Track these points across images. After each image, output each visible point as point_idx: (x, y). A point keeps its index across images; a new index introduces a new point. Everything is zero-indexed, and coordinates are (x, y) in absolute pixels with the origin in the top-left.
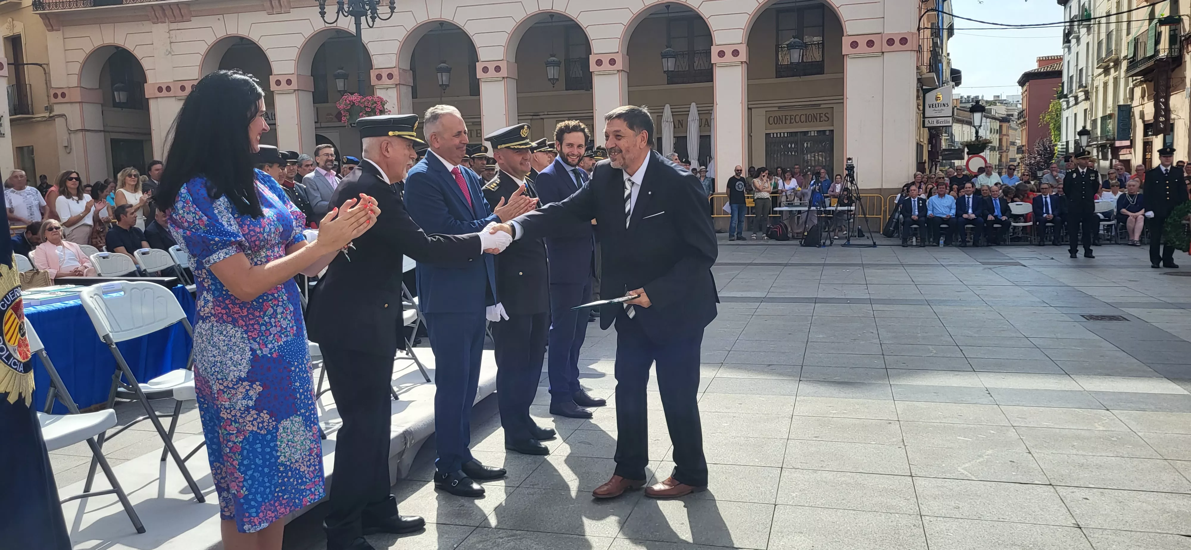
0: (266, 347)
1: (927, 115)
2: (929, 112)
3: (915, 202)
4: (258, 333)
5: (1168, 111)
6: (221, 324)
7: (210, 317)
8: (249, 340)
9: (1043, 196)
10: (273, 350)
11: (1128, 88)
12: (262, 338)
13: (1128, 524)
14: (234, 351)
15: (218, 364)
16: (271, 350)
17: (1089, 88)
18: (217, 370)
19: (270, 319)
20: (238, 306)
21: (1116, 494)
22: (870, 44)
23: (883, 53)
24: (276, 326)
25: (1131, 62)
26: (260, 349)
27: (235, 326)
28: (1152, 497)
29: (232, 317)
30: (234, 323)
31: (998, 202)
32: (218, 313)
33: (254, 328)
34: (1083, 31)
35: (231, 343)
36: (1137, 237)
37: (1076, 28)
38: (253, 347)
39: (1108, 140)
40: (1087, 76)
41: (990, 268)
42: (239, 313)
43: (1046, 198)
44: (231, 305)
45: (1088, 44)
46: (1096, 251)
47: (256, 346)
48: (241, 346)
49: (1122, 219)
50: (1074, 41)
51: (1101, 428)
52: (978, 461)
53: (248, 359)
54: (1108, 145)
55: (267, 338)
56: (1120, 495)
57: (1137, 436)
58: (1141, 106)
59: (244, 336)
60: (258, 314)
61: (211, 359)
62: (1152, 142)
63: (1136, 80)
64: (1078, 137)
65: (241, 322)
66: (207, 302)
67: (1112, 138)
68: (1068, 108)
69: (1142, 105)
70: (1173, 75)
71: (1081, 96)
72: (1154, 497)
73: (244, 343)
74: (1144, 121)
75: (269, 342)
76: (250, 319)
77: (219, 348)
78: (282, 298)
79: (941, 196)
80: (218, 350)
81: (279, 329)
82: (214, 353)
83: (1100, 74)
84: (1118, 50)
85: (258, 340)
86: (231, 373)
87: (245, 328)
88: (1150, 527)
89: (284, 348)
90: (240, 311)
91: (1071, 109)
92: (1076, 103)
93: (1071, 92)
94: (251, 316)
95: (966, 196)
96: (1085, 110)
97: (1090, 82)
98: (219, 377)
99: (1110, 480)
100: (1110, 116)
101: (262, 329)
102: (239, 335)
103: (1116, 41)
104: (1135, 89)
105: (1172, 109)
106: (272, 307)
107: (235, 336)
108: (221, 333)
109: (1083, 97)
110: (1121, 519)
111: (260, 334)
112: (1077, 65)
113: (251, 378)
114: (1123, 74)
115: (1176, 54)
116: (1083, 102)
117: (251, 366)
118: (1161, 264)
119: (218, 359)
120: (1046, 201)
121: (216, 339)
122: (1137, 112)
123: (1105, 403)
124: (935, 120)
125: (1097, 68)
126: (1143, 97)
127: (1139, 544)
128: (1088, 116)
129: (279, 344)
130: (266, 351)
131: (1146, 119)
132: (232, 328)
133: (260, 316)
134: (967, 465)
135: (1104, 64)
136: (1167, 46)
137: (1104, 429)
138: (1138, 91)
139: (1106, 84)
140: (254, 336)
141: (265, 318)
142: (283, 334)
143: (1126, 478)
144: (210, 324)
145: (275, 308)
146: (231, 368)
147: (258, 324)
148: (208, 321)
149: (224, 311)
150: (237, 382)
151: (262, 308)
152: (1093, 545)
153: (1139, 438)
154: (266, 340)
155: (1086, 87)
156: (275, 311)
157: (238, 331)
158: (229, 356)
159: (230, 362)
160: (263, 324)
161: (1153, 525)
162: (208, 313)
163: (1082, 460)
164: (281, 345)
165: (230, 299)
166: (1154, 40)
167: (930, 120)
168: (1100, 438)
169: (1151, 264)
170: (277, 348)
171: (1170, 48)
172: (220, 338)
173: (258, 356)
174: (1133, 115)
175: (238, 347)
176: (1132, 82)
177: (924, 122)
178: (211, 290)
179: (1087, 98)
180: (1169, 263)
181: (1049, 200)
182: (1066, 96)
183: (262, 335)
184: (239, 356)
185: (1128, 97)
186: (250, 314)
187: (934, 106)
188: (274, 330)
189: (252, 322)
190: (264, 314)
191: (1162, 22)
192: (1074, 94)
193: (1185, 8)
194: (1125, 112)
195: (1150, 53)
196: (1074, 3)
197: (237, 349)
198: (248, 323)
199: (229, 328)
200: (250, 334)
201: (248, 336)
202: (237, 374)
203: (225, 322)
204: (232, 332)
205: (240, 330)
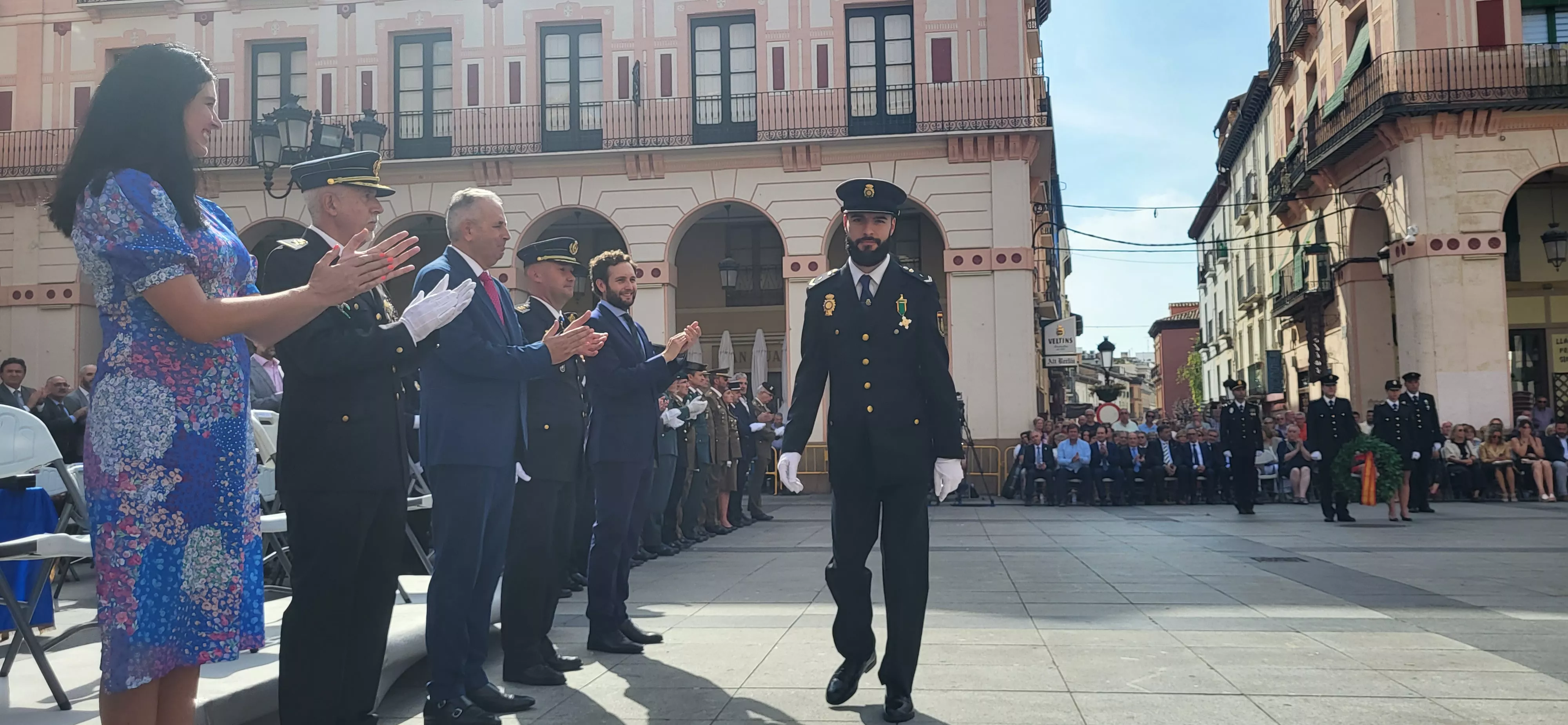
0: (198, 421)
1: (1047, 353)
2: (1050, 349)
3: (1038, 451)
4: (191, 399)
5: (1324, 354)
6: (140, 378)
7: (124, 368)
8: (176, 406)
9: (1192, 444)
10: (205, 427)
11: (1276, 331)
12: (195, 407)
14: (154, 418)
15: (129, 435)
16: (202, 426)
17: (1232, 334)
18: (124, 442)
19: (210, 382)
21: (1323, 700)
22: (977, 260)
23: (993, 271)
24: (215, 394)
25: (1277, 299)
26: (190, 423)
27: (159, 383)
28: (1366, 704)
29: (158, 371)
30: (160, 380)
31: (1136, 451)
34: (1220, 268)
35: (151, 407)
36: (1302, 494)
37: (1211, 266)
38: (181, 417)
39: (1258, 394)
40: (1228, 320)
41: (1136, 523)
43: (1194, 446)
44: (158, 354)
45: (1226, 283)
46: (1256, 509)
47: (184, 417)
48: (164, 414)
49: (1284, 470)
50: (1210, 281)
51: (1294, 647)
52: (1150, 677)
53: (170, 433)
54: (1259, 401)
56: (1329, 701)
57: (1336, 652)
58: (1293, 352)
59: (172, 399)
60: (194, 372)
61: (117, 426)
62: (1308, 394)
63: (1285, 320)
65: (169, 379)
66: (121, 347)
67: (1263, 392)
68: (1209, 359)
69: (1294, 349)
70: (1326, 312)
71: (1223, 344)
72: (1368, 702)
73: (169, 410)
74: (1297, 369)
75: (203, 414)
76: (184, 378)
77: (132, 412)
78: (231, 358)
79: (1073, 442)
80: (131, 416)
82: (124, 418)
83: (1243, 318)
84: (1261, 288)
85: (189, 408)
86: (145, 451)
87: (174, 389)
91: (1211, 361)
92: (1218, 353)
93: (1211, 340)
94: (184, 373)
95: (1099, 443)
96: (1229, 361)
97: (1232, 326)
98: (127, 453)
99: (1313, 688)
100: (1259, 365)
101: (197, 394)
102: (163, 397)
103: (1258, 277)
104: (1284, 331)
105: (1328, 351)
106: (216, 367)
107: (158, 398)
108: (139, 392)
109: (1226, 346)
111: (193, 401)
112: (1216, 309)
113: (169, 461)
114: (1269, 316)
115: (1327, 287)
116: (1226, 351)
117: (174, 444)
118: (1336, 518)
119: (129, 427)
120: (1195, 450)
121: (130, 399)
122: (1288, 358)
123: (1293, 627)
124: (1057, 358)
125: (1240, 309)
126: (1294, 340)
128: (1233, 368)
129: (214, 420)
130: (196, 427)
131: (1300, 366)
132: (155, 387)
133: (197, 376)
134: (1137, 681)
135: (1247, 305)
136: (1316, 279)
137: (1298, 648)
138: (1288, 334)
139: (1250, 329)
140: (184, 402)
141: (204, 380)
143: (1332, 686)
144: (123, 378)
145: (220, 367)
146: (145, 442)
148: (119, 374)
149: (148, 361)
150: (150, 465)
153: (1340, 653)
154: (199, 411)
155: (1228, 333)
156: (220, 372)
157: (163, 392)
158: (145, 425)
159: (146, 434)
160: (199, 388)
162: (121, 363)
163: (1276, 673)
164: (216, 421)
165: (157, 342)
166: (1300, 272)
167: (1052, 358)
168: (1294, 654)
169: (1324, 517)
170: (211, 425)
171: (1320, 281)
172: (136, 398)
173: (184, 431)
174: (1285, 363)
175: (160, 414)
176: (1281, 322)
177: (1044, 361)
178: (131, 330)
179: (1230, 346)
180: (1345, 518)
181: (1198, 448)
182: (1205, 346)
183: (196, 404)
184: (159, 427)
185: (1277, 340)
186: (185, 370)
187: (1055, 342)
188: (211, 400)
189: (185, 382)
190: (204, 375)
191: (1309, 250)
192: (1214, 342)
193: (1332, 235)
194: (1275, 359)
195: (1298, 287)
196: (1207, 236)
197: (158, 417)
198: (180, 382)
199: (150, 386)
200: (179, 398)
201: (177, 401)
202: (152, 452)
203: (145, 376)
204: (155, 391)
205: (166, 391)
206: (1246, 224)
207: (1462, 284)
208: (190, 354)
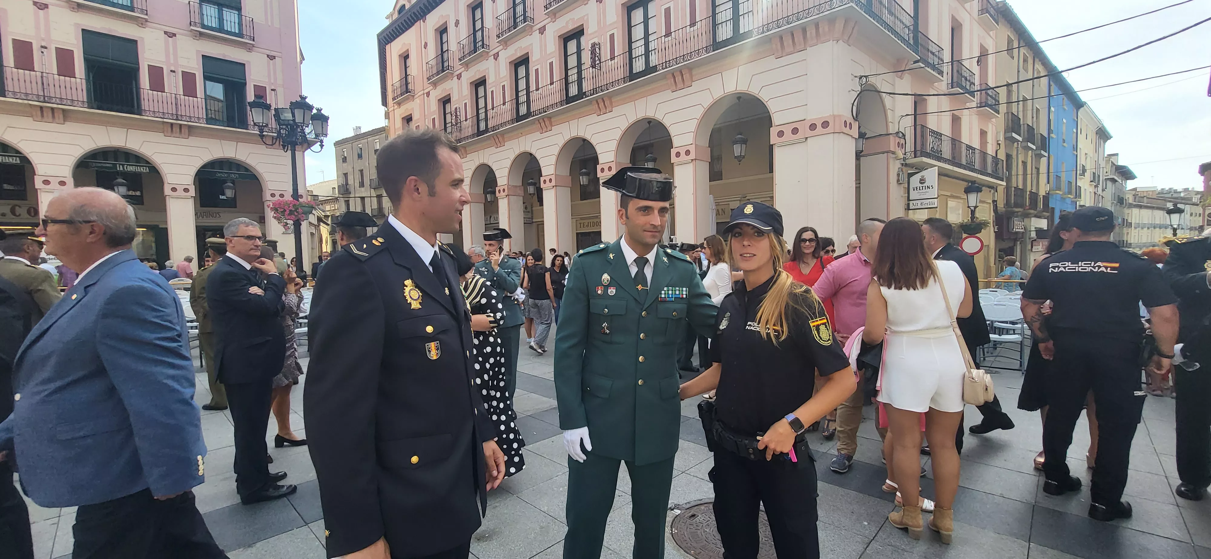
2: (913, 195)
22: (794, 131)
124: (919, 202)
167: (914, 202)
177: (909, 204)
187: (918, 189)
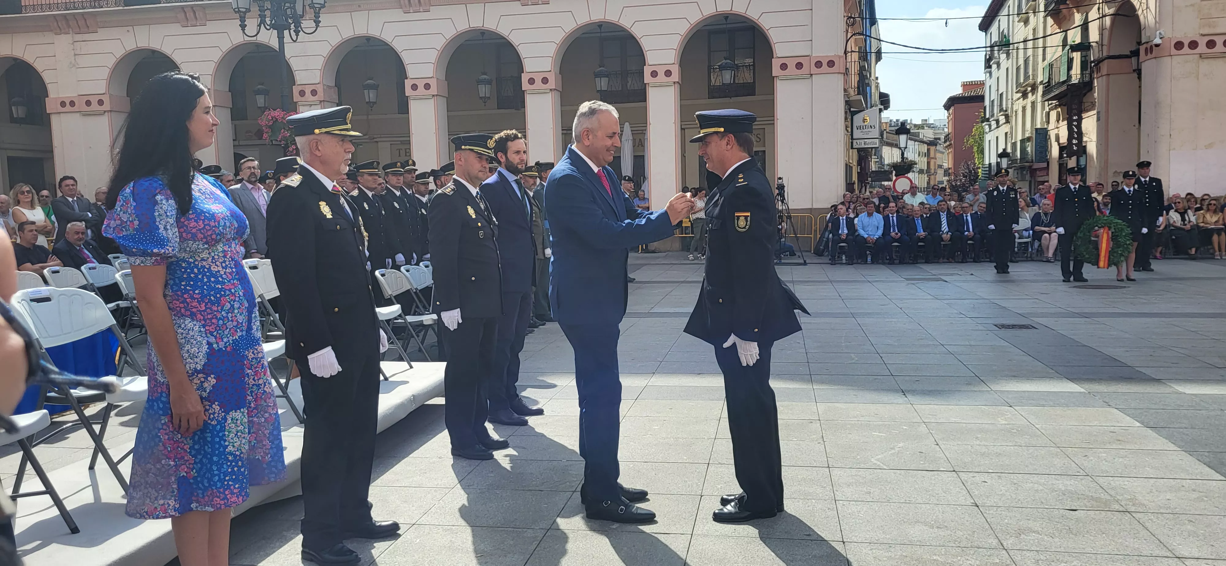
0: (222, 341)
1: (854, 137)
2: (857, 134)
3: (843, 221)
4: (215, 327)
5: (1080, 134)
6: (179, 317)
8: (206, 334)
9: (964, 215)
10: (228, 344)
11: (1044, 112)
12: (219, 332)
13: (1020, 502)
14: (192, 343)
16: (226, 344)
17: (1009, 112)
19: (227, 313)
20: (196, 301)
21: (1012, 477)
23: (811, 75)
24: (232, 321)
25: (1046, 87)
26: (217, 343)
27: (193, 320)
28: (1043, 480)
29: (190, 311)
30: (193, 316)
31: (920, 221)
32: (176, 307)
33: (211, 322)
34: (1003, 56)
36: (1050, 254)
37: (996, 53)
38: (210, 340)
39: (1027, 162)
40: (1007, 99)
41: (913, 284)
42: (197, 307)
43: (966, 216)
44: (190, 299)
45: (1007, 69)
47: (212, 340)
48: (199, 339)
49: (1037, 236)
50: (994, 67)
51: (1004, 422)
52: (890, 453)
53: (204, 352)
54: (1027, 167)
55: (224, 332)
56: (1016, 478)
57: (1035, 428)
59: (202, 329)
60: (216, 309)
63: (1051, 104)
64: (999, 160)
65: (199, 316)
67: (1030, 161)
68: (990, 131)
69: (1057, 128)
70: (1083, 99)
71: (1002, 119)
72: (1045, 479)
73: (202, 336)
74: (1059, 144)
75: (225, 336)
76: (208, 314)
78: (239, 294)
79: (870, 215)
81: (235, 323)
83: (1019, 99)
84: (1035, 76)
85: (215, 333)
86: (188, 366)
87: (203, 322)
88: (1039, 504)
89: (239, 342)
90: (198, 305)
91: (993, 132)
92: (998, 127)
93: (993, 115)
94: (208, 311)
95: (891, 215)
96: (1006, 134)
97: (1010, 106)
99: (1007, 465)
100: (1029, 139)
101: (220, 323)
102: (196, 328)
103: (1033, 66)
104: (1051, 113)
105: (1084, 132)
106: (229, 302)
107: (193, 329)
108: (179, 326)
109: (1004, 121)
110: (1014, 497)
111: (218, 328)
112: (998, 90)
113: (206, 371)
114: (1039, 99)
115: (1087, 79)
116: (1004, 125)
117: (207, 359)
118: (1072, 278)
120: (967, 219)
122: (1052, 135)
123: (1009, 401)
125: (1016, 93)
126: (1058, 121)
127: (1029, 518)
128: (1009, 139)
129: (234, 338)
130: (221, 345)
131: (1061, 141)
132: (190, 322)
133: (218, 311)
134: (880, 457)
135: (1023, 89)
136: (1079, 72)
137: (1006, 423)
138: (1053, 115)
139: (1024, 108)
140: (211, 330)
141: (223, 313)
142: (238, 328)
143: (1022, 464)
145: (232, 303)
146: (187, 360)
147: (216, 318)
149: (182, 305)
150: (193, 374)
151: (220, 303)
152: (988, 520)
153: (1037, 430)
154: (222, 334)
155: (1006, 111)
156: (232, 306)
157: (196, 325)
158: (186, 348)
159: (187, 355)
160: (220, 319)
161: (1042, 503)
163: (984, 450)
164: (236, 338)
165: (189, 293)
166: (1066, 66)
168: (1002, 430)
169: (1062, 278)
170: (231, 342)
171: (1082, 74)
172: (178, 331)
173: (214, 349)
174: (1050, 138)
175: (195, 340)
176: (1048, 106)
178: (170, 285)
179: (1007, 121)
180: (1079, 278)
181: (969, 218)
182: (988, 120)
183: (220, 330)
184: (196, 349)
185: (1044, 120)
186: (209, 308)
187: (861, 128)
188: (230, 325)
189: (209, 316)
190: (222, 309)
191: (1074, 48)
192: (995, 118)
193: (1094, 36)
194: (1042, 135)
195: (1063, 78)
196: (994, 29)
197: (195, 342)
198: (206, 317)
199: (186, 322)
200: (207, 328)
201: (206, 330)
202: (193, 366)
203: (183, 315)
204: (190, 325)
205: (198, 324)
206: (1026, 22)
207: (1198, 79)
208: (210, 297)
